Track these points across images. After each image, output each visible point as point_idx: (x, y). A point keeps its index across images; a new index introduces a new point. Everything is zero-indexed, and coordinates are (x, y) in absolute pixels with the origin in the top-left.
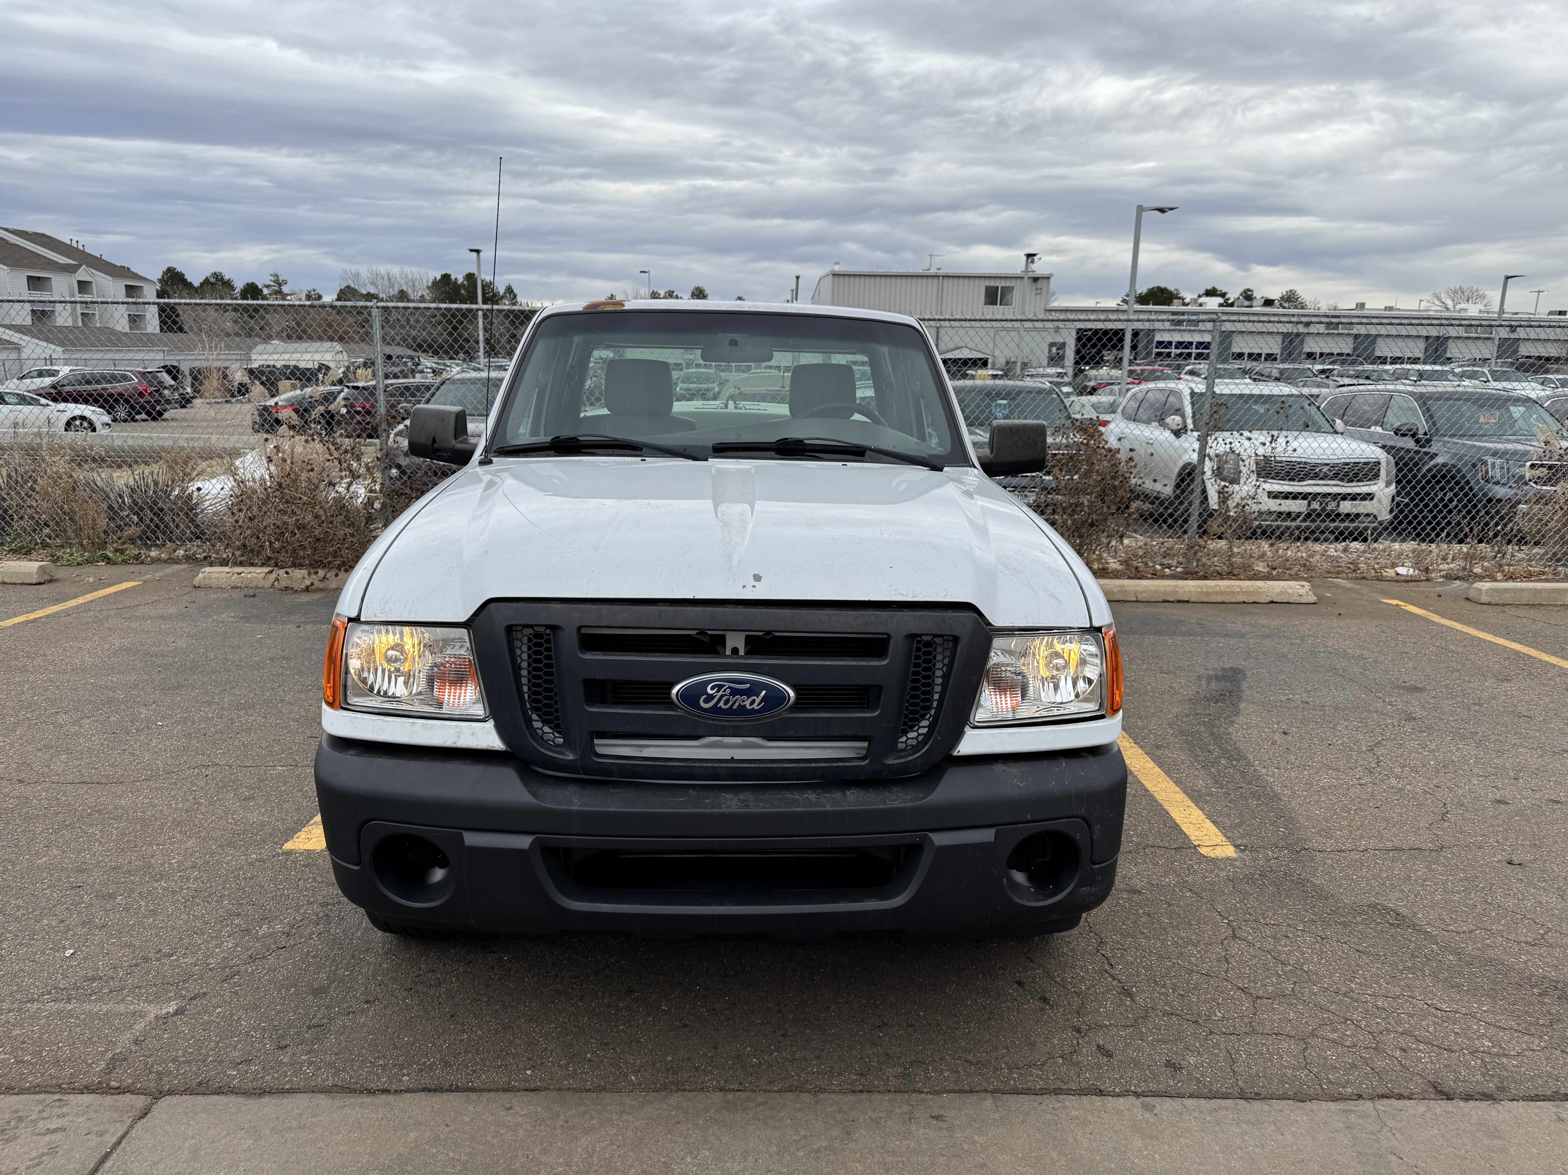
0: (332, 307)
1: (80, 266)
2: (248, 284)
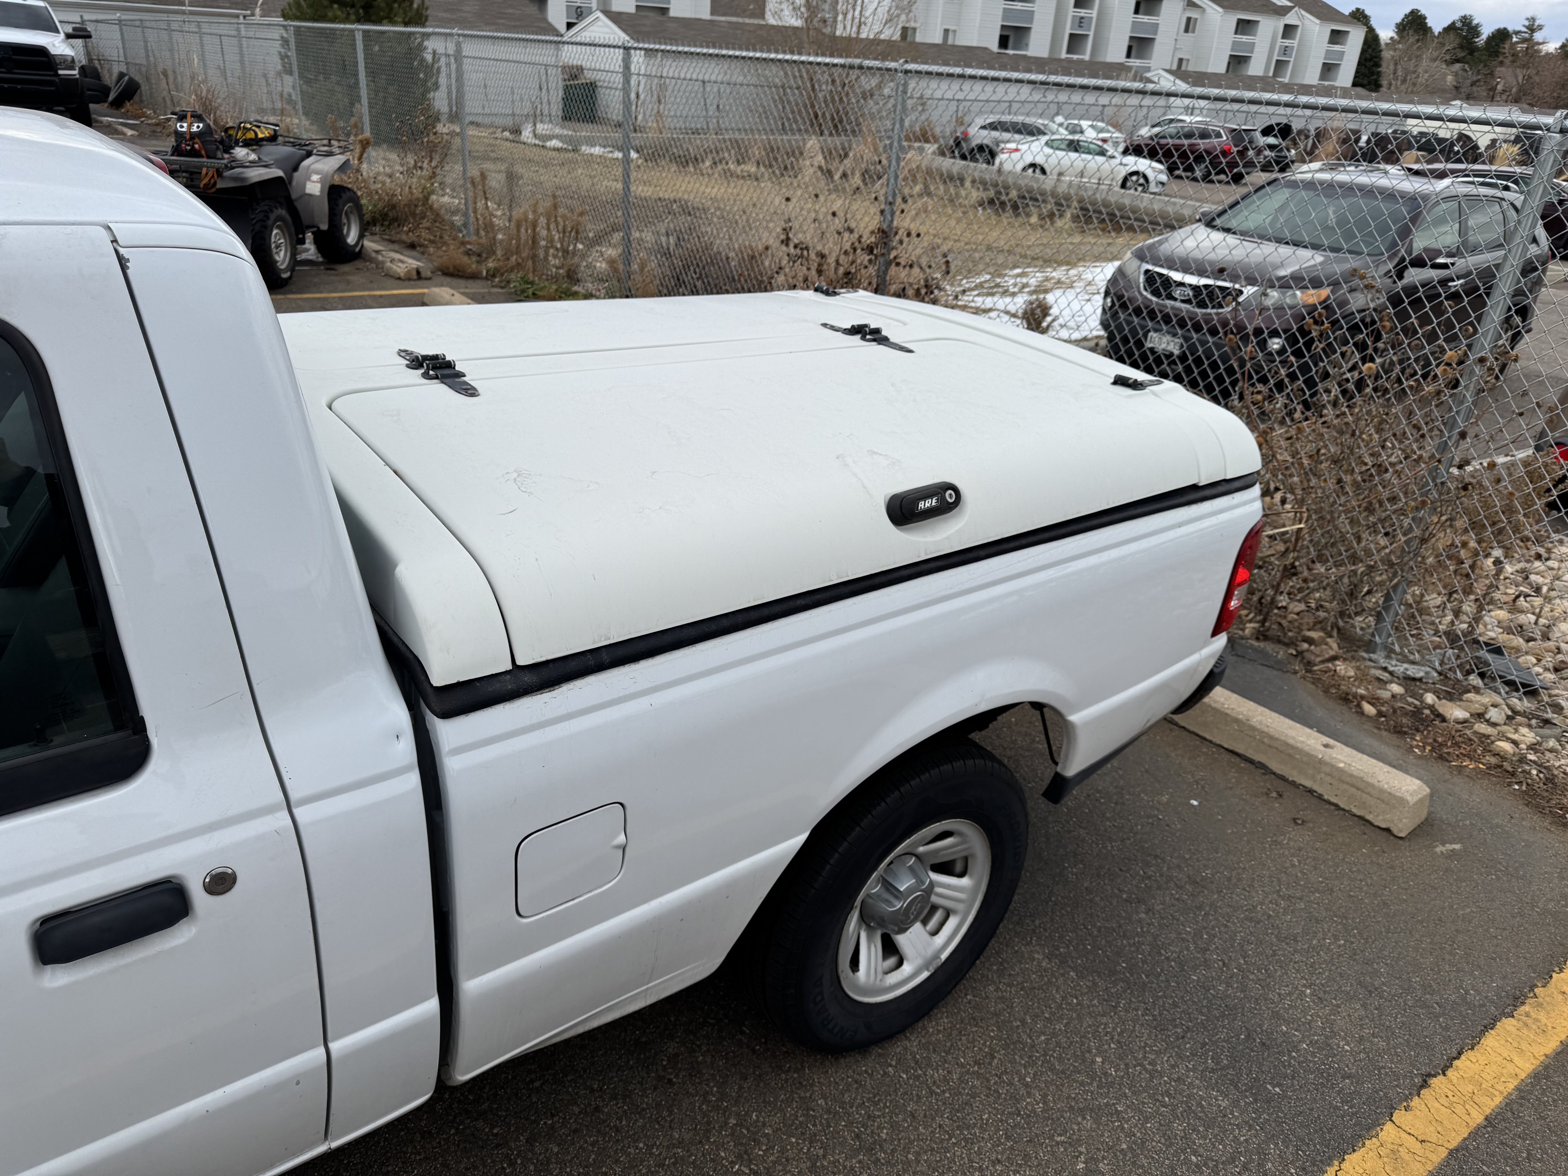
1: (1294, 7)
2: (1498, 31)
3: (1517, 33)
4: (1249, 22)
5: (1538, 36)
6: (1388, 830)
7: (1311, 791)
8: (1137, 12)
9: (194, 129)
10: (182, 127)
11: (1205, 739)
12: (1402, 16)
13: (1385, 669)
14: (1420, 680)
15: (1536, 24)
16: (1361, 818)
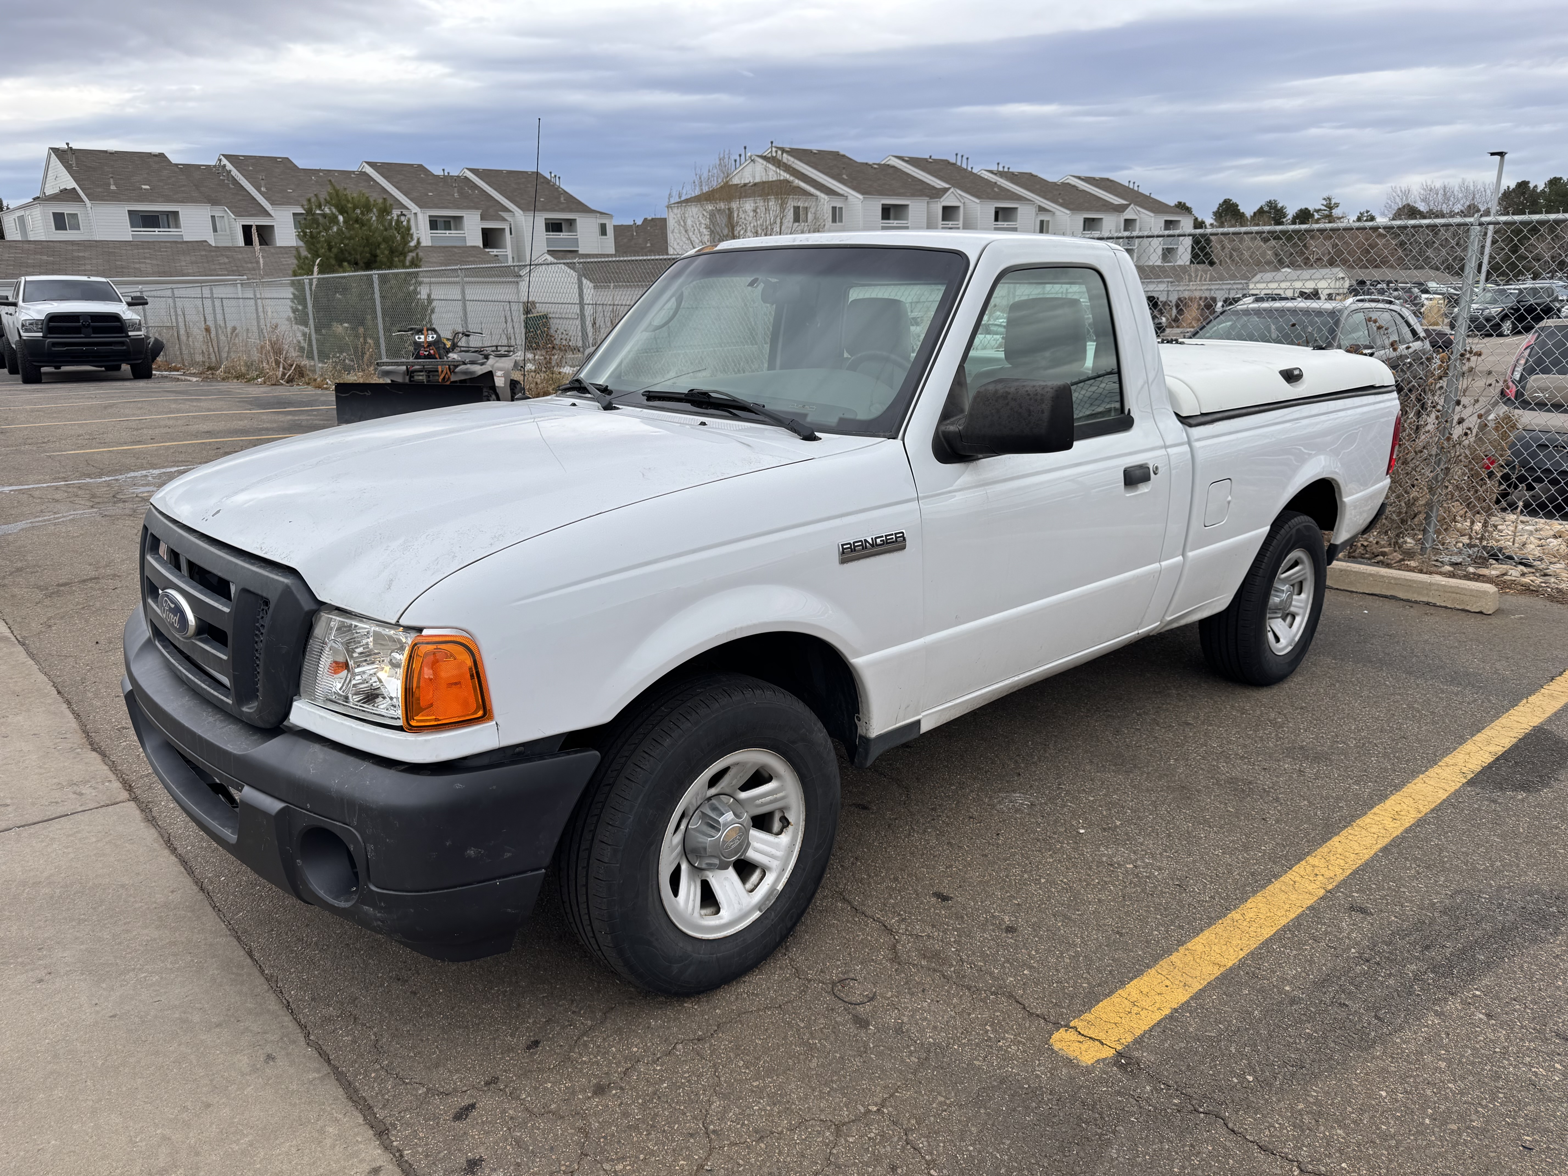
0: (1388, 228)
1: (1129, 205)
2: (1301, 210)
3: (1318, 211)
4: (1093, 219)
5: (1336, 212)
6: (1481, 613)
7: (1428, 604)
8: (996, 219)
9: (430, 339)
10: (419, 338)
11: (1352, 592)
12: (1217, 206)
13: (1437, 561)
14: (1460, 564)
15: (1333, 202)
16: (1463, 610)
